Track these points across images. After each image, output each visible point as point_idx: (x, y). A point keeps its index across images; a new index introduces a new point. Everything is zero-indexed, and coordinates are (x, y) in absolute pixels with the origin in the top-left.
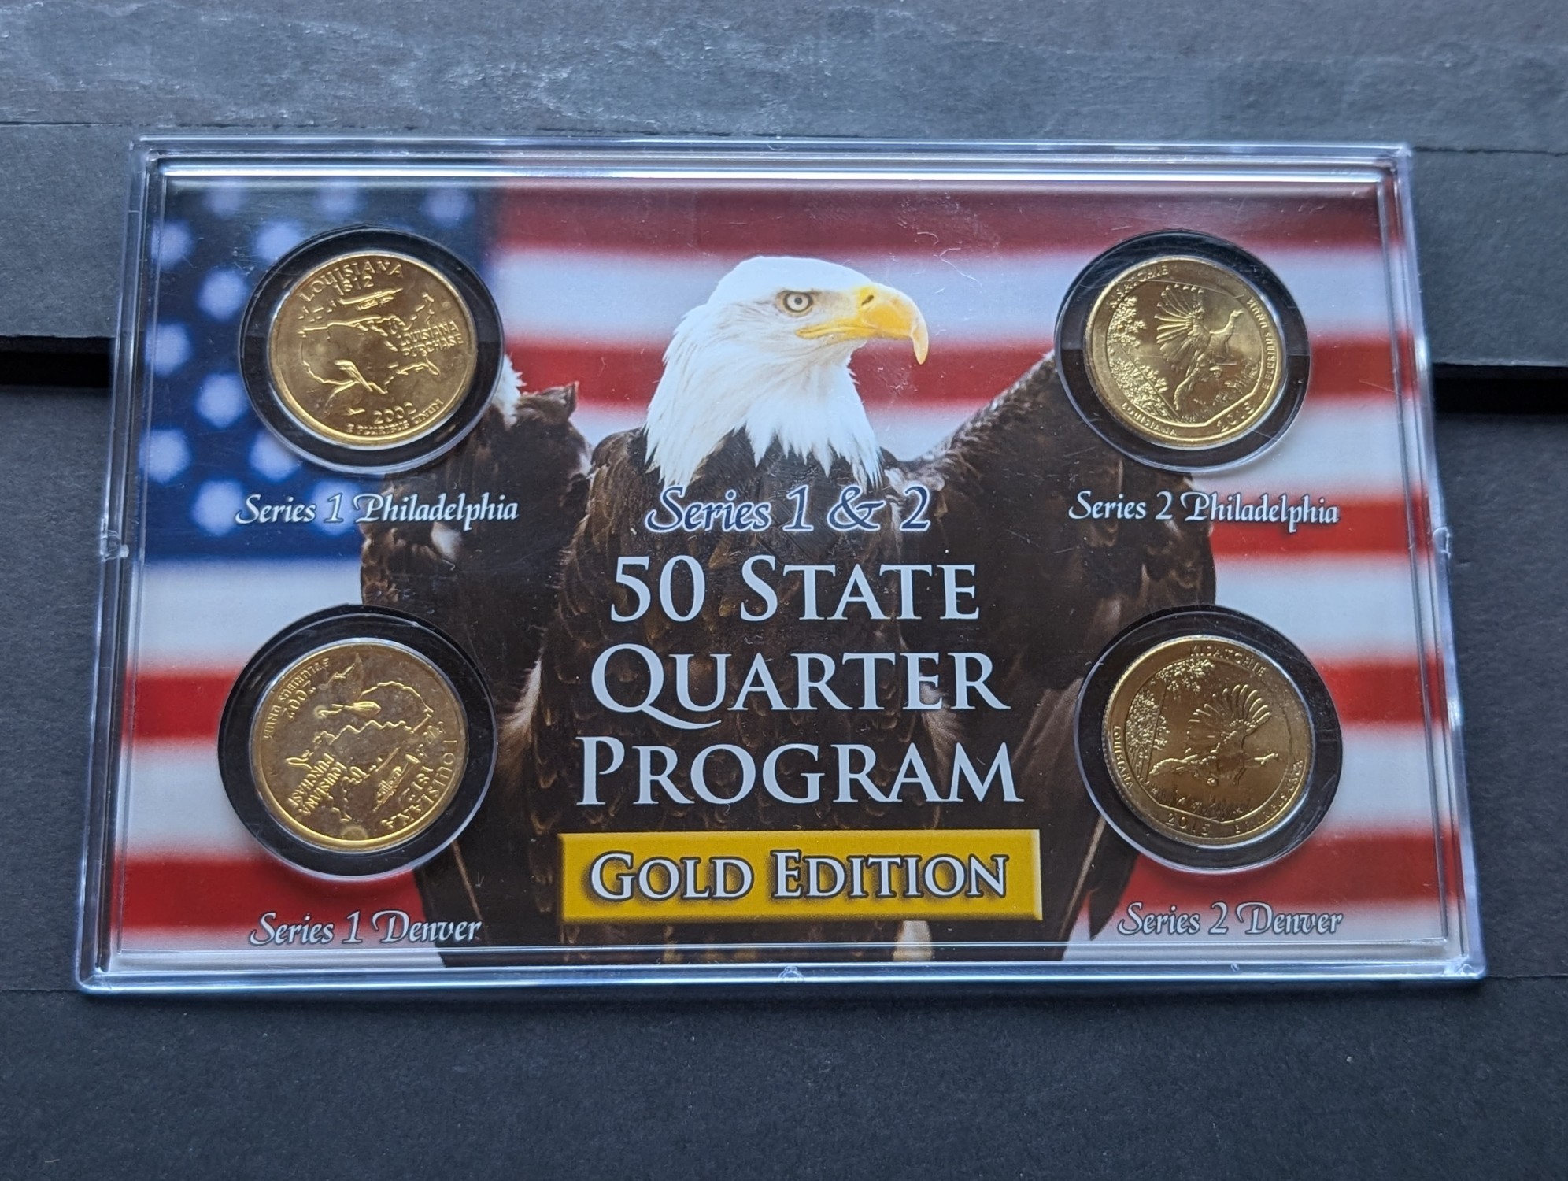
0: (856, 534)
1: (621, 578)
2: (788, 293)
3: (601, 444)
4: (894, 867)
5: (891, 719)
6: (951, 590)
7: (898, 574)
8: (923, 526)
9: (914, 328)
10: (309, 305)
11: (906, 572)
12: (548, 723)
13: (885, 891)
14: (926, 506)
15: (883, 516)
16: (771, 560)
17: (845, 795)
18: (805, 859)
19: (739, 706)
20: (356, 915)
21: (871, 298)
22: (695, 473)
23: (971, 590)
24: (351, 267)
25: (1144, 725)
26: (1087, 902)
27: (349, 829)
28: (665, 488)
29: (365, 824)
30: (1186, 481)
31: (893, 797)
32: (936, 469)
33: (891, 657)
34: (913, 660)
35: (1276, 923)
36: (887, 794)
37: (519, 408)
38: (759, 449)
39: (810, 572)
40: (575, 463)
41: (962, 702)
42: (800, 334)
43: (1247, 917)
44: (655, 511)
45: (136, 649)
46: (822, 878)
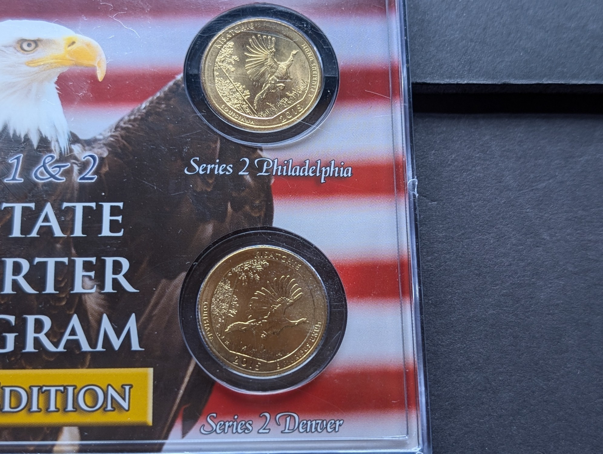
0: (50, 183)
2: (22, 41)
4: (59, 393)
5: (60, 300)
6: (107, 218)
8: (92, 179)
9: (98, 61)
11: (79, 207)
13: (52, 408)
14: (95, 167)
15: (68, 173)
17: (30, 347)
18: (3, 388)
21: (73, 43)
23: (119, 218)
25: (223, 301)
26: (181, 412)
30: (259, 151)
31: (61, 348)
32: (105, 144)
33: (65, 260)
34: (79, 262)
35: (301, 426)
36: (56, 345)
39: (18, 208)
41: (109, 288)
42: (28, 64)
43: (282, 422)
46: (13, 400)
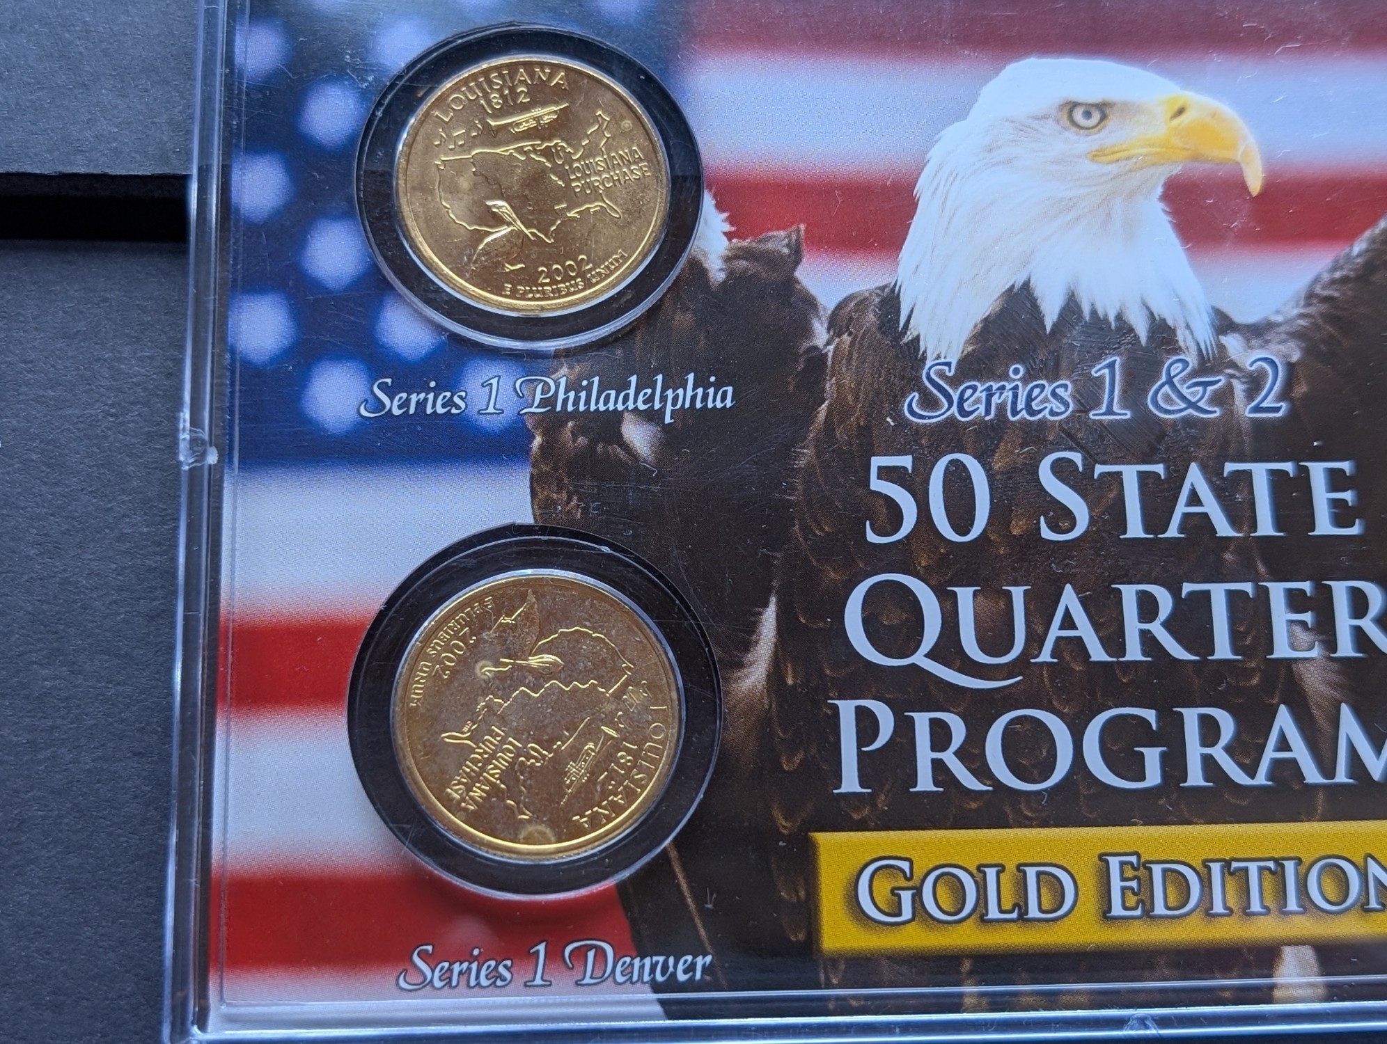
0: (1188, 422)
1: (877, 485)
2: (1072, 106)
3: (840, 307)
4: (1267, 875)
5: (1248, 673)
6: (1321, 496)
7: (1248, 475)
8: (1277, 410)
9: (1242, 149)
10: (447, 126)
11: (1260, 472)
12: (790, 682)
13: (1256, 906)
14: (1278, 383)
15: (1223, 398)
16: (1077, 457)
17: (1195, 777)
18: (1146, 866)
19: (1045, 656)
20: (541, 948)
21: (1181, 111)
22: (968, 342)
23: (1348, 496)
24: (501, 76)
27: (530, 828)
28: (929, 363)
29: (552, 824)
31: (1261, 779)
32: (1288, 333)
33: (1248, 587)
34: (1277, 591)
36: (1252, 773)
37: (728, 259)
38: (1051, 311)
39: (1130, 474)
40: (807, 332)
41: (1346, 648)
42: (1096, 156)
44: (916, 395)
45: (232, 584)
46: (1171, 891)
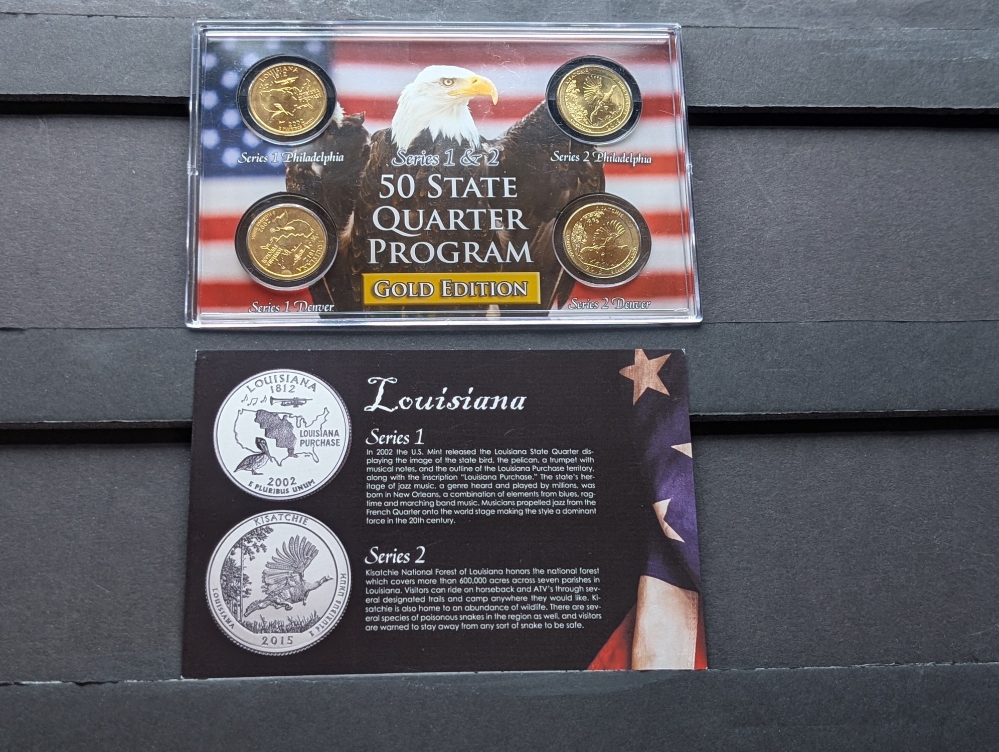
0: (472, 166)
1: (383, 182)
2: (444, 79)
3: (375, 134)
4: (486, 286)
5: (484, 233)
6: (507, 187)
7: (487, 181)
8: (496, 164)
9: (492, 91)
10: (263, 83)
12: (357, 234)
13: (483, 294)
14: (497, 156)
15: (481, 160)
16: (439, 176)
17: (468, 260)
18: (453, 283)
19: (428, 228)
20: (288, 302)
21: (476, 81)
22: (411, 144)
23: (514, 187)
24: (279, 69)
25: (578, 235)
26: (557, 297)
27: (285, 271)
28: (399, 150)
29: (291, 270)
30: (595, 147)
31: (486, 261)
32: (501, 143)
33: (485, 211)
34: (493, 212)
35: (626, 304)
36: (483, 260)
37: (343, 121)
38: (434, 136)
39: (454, 180)
40: (365, 141)
41: (511, 227)
42: (449, 94)
43: (615, 303)
44: (395, 158)
45: (202, 207)
46: (459, 289)
